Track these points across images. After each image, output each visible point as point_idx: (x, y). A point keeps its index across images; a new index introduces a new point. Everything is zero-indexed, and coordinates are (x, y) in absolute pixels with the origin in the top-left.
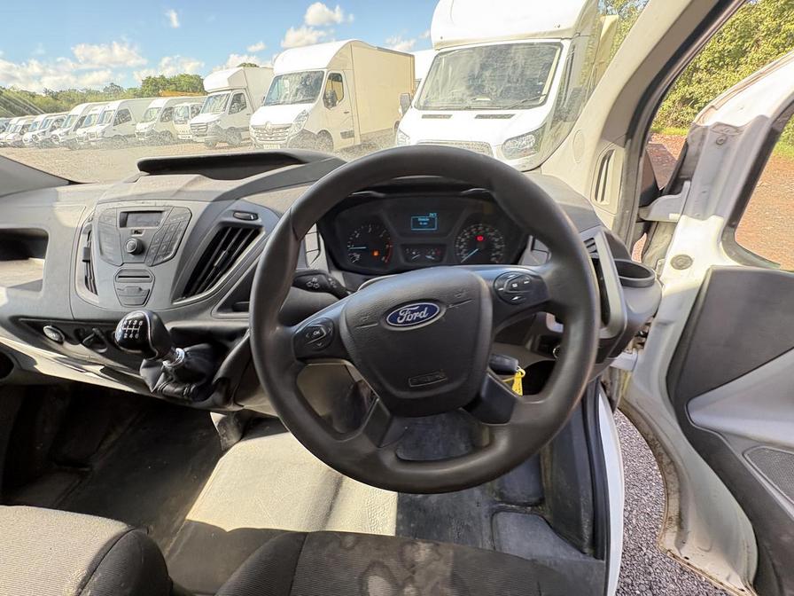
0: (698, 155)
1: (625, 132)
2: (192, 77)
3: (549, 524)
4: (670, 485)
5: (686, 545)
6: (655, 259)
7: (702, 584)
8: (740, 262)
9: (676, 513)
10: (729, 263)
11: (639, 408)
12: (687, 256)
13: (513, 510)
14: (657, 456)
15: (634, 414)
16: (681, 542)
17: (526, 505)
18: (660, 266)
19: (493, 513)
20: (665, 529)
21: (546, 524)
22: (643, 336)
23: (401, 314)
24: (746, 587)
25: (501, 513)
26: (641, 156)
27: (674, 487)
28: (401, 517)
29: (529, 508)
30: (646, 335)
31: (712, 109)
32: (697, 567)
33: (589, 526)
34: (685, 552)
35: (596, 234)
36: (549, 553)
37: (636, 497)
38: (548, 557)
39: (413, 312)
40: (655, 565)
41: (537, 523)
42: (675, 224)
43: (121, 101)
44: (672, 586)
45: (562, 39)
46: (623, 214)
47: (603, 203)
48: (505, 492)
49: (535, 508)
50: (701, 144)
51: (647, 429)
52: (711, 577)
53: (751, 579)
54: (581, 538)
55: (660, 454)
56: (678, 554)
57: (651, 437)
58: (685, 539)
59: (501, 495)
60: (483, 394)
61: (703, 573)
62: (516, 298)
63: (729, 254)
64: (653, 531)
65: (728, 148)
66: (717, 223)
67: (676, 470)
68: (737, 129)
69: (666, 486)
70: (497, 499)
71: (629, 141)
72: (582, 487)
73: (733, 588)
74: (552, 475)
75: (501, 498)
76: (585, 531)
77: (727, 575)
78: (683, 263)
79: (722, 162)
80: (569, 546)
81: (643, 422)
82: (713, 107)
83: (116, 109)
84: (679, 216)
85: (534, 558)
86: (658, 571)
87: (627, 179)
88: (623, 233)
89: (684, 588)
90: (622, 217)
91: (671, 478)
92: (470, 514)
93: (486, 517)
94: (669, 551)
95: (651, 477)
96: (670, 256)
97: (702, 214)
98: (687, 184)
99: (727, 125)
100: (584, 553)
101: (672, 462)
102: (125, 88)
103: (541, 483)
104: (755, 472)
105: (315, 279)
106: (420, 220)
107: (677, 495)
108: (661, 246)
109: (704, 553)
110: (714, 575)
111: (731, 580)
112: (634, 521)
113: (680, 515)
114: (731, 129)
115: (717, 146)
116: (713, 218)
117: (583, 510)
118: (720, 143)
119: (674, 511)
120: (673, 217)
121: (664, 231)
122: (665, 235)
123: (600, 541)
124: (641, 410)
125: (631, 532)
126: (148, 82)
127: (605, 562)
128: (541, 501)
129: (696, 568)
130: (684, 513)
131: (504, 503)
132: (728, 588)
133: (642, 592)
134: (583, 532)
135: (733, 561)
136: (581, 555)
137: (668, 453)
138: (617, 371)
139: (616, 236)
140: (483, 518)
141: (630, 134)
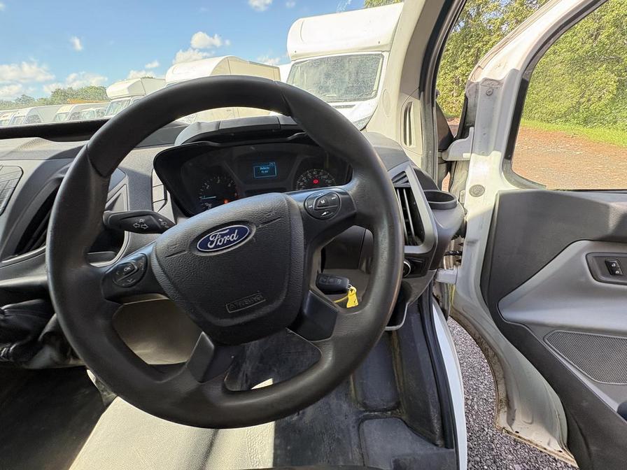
0: (475, 106)
1: (418, 86)
2: (97, 89)
3: (406, 423)
4: (497, 374)
5: (515, 422)
6: (458, 191)
7: (531, 451)
8: (518, 186)
9: (504, 395)
10: (511, 188)
11: (465, 314)
12: (479, 185)
13: (377, 417)
14: (484, 351)
15: (462, 318)
16: (511, 420)
17: (386, 410)
18: (463, 196)
19: (360, 422)
20: (499, 411)
21: (404, 424)
22: (458, 254)
23: (211, 239)
24: (563, 449)
25: (366, 421)
26: (433, 106)
27: (499, 374)
28: (278, 442)
29: (389, 412)
30: (461, 254)
31: (479, 69)
32: (526, 438)
33: (438, 420)
34: (516, 427)
35: (406, 168)
36: (408, 451)
37: (475, 387)
38: (408, 456)
39: (223, 236)
40: (496, 442)
41: (397, 425)
42: (468, 162)
43: (30, 108)
44: (510, 457)
45: (383, 52)
46: (427, 154)
47: (411, 146)
48: (367, 402)
49: (395, 412)
50: (476, 97)
51: (473, 330)
52: (537, 445)
53: (565, 441)
54: (433, 432)
55: (486, 350)
56: (511, 430)
57: (477, 335)
58: (514, 417)
59: (364, 405)
60: (305, 311)
61: (531, 442)
62: (325, 213)
63: (509, 180)
64: (490, 413)
65: (496, 97)
66: (497, 156)
67: (499, 360)
68: (499, 82)
69: (494, 375)
70: (362, 409)
71: (422, 93)
72: (428, 386)
73: (553, 451)
74: (404, 380)
75: (364, 407)
76: (436, 425)
77: (547, 441)
78: (478, 191)
79: (493, 110)
80: (424, 442)
81: (471, 325)
82: (479, 67)
83: (26, 115)
84: (469, 154)
85: (397, 458)
86: (498, 446)
87: (426, 125)
88: (430, 170)
89: (519, 456)
90: (427, 157)
91: (497, 367)
92: (339, 427)
93: (354, 427)
94: (504, 428)
95: (483, 369)
96: (468, 188)
97: (486, 152)
98: (471, 129)
99: (492, 80)
100: (436, 445)
101: (496, 354)
102: (36, 98)
103: (396, 390)
104: (555, 353)
105: (142, 220)
106: (261, 168)
107: (503, 381)
108: (462, 180)
109: (528, 426)
110: (538, 443)
111: (551, 445)
112: (476, 407)
113: (507, 396)
114: (494, 82)
115: (487, 97)
116: (494, 153)
117: (431, 407)
118: (489, 94)
119: (502, 396)
120: (466, 156)
121: (461, 169)
122: (463, 172)
123: (448, 431)
124: (467, 316)
125: (474, 417)
126: (56, 93)
127: (454, 450)
128: (398, 405)
129: (525, 440)
130: (510, 395)
131: (367, 412)
132: (550, 451)
133: (488, 466)
134: (433, 426)
135: (550, 429)
136: (435, 448)
137: (491, 348)
138: (445, 286)
139: (424, 172)
140: (351, 428)
141: (422, 88)
